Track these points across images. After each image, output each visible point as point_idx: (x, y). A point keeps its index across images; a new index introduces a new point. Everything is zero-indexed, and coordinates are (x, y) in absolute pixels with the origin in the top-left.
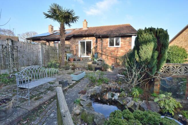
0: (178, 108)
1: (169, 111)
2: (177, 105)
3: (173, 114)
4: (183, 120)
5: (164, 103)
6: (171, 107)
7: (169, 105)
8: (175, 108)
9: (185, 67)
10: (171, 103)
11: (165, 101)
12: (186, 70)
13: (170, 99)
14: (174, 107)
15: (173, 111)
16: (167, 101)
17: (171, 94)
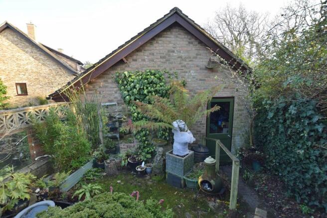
0: (32, 182)
1: (21, 198)
2: (28, 180)
3: (28, 196)
4: (43, 194)
5: (5, 192)
6: (22, 189)
7: (16, 189)
8: (28, 185)
9: (19, 115)
10: (19, 183)
11: (6, 187)
12: (21, 119)
13: (15, 178)
14: (26, 186)
15: (26, 193)
16: (11, 185)
17: (13, 168)
